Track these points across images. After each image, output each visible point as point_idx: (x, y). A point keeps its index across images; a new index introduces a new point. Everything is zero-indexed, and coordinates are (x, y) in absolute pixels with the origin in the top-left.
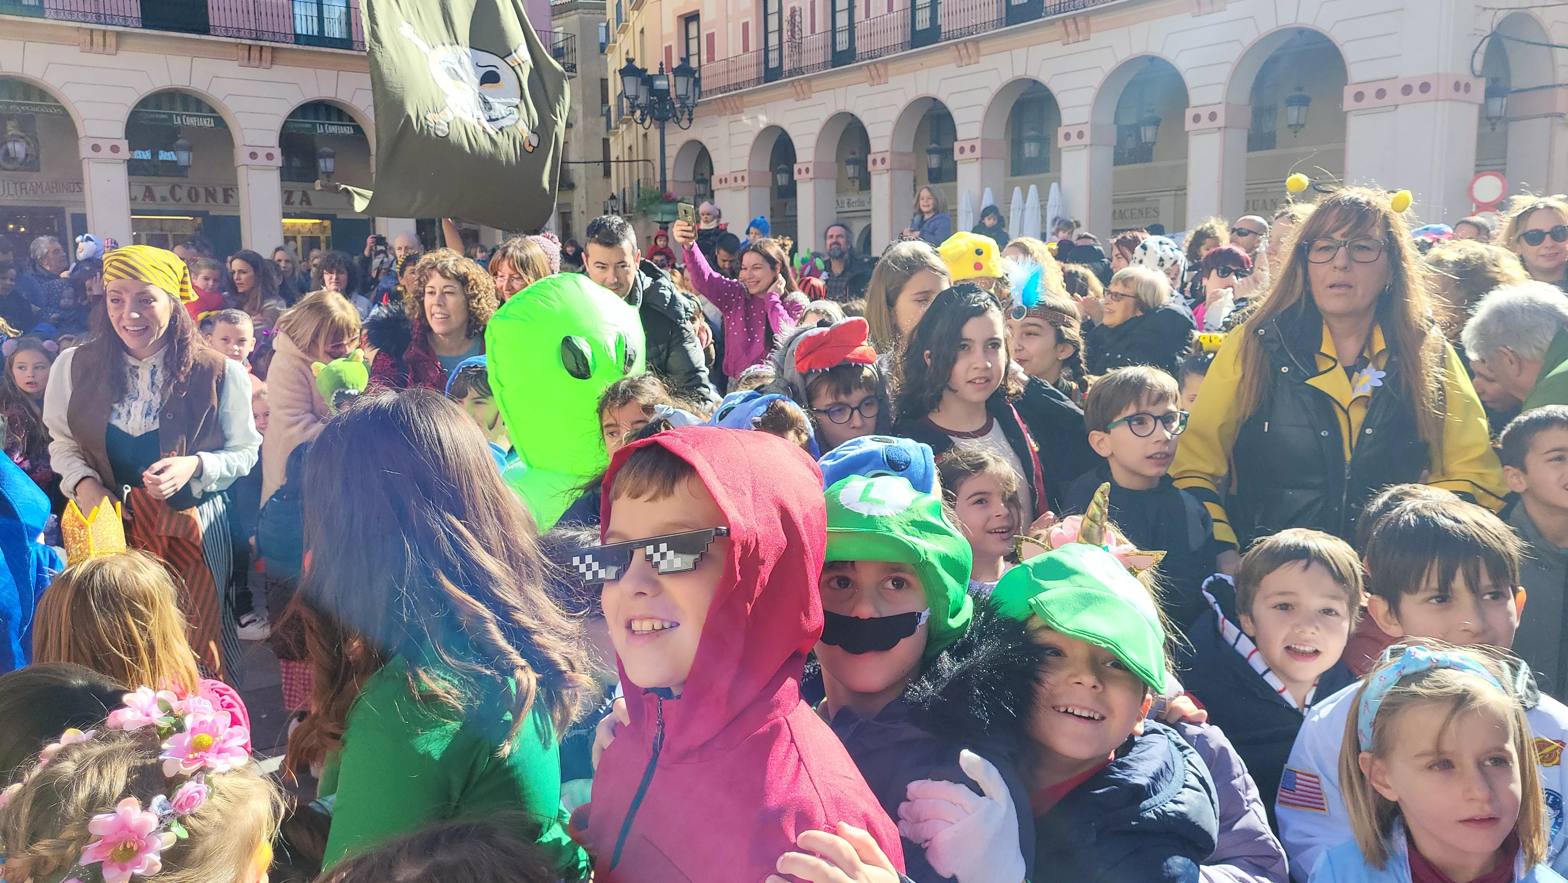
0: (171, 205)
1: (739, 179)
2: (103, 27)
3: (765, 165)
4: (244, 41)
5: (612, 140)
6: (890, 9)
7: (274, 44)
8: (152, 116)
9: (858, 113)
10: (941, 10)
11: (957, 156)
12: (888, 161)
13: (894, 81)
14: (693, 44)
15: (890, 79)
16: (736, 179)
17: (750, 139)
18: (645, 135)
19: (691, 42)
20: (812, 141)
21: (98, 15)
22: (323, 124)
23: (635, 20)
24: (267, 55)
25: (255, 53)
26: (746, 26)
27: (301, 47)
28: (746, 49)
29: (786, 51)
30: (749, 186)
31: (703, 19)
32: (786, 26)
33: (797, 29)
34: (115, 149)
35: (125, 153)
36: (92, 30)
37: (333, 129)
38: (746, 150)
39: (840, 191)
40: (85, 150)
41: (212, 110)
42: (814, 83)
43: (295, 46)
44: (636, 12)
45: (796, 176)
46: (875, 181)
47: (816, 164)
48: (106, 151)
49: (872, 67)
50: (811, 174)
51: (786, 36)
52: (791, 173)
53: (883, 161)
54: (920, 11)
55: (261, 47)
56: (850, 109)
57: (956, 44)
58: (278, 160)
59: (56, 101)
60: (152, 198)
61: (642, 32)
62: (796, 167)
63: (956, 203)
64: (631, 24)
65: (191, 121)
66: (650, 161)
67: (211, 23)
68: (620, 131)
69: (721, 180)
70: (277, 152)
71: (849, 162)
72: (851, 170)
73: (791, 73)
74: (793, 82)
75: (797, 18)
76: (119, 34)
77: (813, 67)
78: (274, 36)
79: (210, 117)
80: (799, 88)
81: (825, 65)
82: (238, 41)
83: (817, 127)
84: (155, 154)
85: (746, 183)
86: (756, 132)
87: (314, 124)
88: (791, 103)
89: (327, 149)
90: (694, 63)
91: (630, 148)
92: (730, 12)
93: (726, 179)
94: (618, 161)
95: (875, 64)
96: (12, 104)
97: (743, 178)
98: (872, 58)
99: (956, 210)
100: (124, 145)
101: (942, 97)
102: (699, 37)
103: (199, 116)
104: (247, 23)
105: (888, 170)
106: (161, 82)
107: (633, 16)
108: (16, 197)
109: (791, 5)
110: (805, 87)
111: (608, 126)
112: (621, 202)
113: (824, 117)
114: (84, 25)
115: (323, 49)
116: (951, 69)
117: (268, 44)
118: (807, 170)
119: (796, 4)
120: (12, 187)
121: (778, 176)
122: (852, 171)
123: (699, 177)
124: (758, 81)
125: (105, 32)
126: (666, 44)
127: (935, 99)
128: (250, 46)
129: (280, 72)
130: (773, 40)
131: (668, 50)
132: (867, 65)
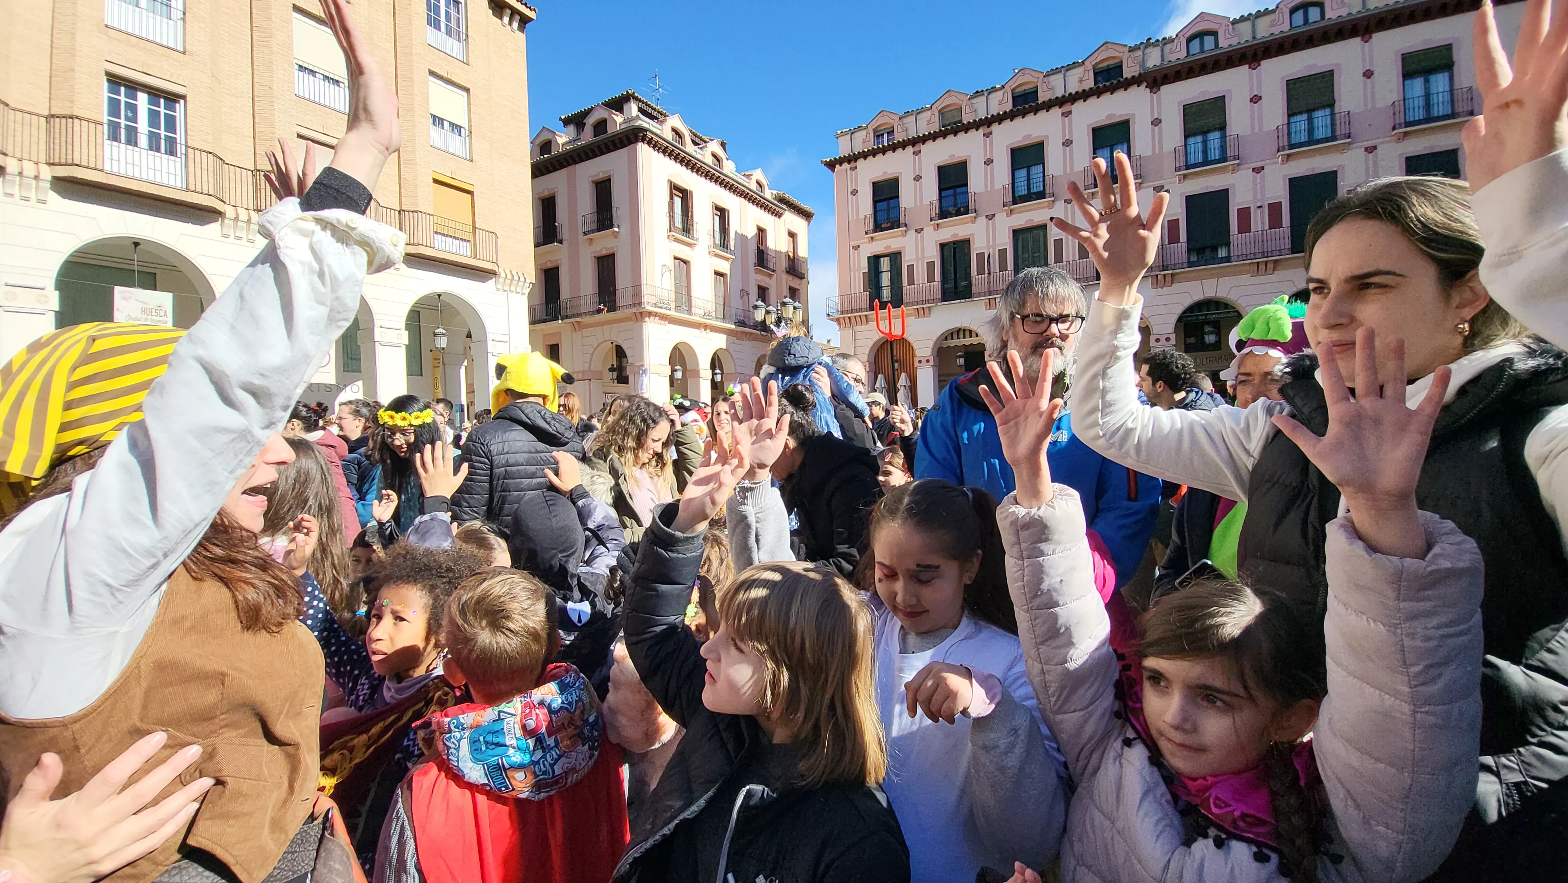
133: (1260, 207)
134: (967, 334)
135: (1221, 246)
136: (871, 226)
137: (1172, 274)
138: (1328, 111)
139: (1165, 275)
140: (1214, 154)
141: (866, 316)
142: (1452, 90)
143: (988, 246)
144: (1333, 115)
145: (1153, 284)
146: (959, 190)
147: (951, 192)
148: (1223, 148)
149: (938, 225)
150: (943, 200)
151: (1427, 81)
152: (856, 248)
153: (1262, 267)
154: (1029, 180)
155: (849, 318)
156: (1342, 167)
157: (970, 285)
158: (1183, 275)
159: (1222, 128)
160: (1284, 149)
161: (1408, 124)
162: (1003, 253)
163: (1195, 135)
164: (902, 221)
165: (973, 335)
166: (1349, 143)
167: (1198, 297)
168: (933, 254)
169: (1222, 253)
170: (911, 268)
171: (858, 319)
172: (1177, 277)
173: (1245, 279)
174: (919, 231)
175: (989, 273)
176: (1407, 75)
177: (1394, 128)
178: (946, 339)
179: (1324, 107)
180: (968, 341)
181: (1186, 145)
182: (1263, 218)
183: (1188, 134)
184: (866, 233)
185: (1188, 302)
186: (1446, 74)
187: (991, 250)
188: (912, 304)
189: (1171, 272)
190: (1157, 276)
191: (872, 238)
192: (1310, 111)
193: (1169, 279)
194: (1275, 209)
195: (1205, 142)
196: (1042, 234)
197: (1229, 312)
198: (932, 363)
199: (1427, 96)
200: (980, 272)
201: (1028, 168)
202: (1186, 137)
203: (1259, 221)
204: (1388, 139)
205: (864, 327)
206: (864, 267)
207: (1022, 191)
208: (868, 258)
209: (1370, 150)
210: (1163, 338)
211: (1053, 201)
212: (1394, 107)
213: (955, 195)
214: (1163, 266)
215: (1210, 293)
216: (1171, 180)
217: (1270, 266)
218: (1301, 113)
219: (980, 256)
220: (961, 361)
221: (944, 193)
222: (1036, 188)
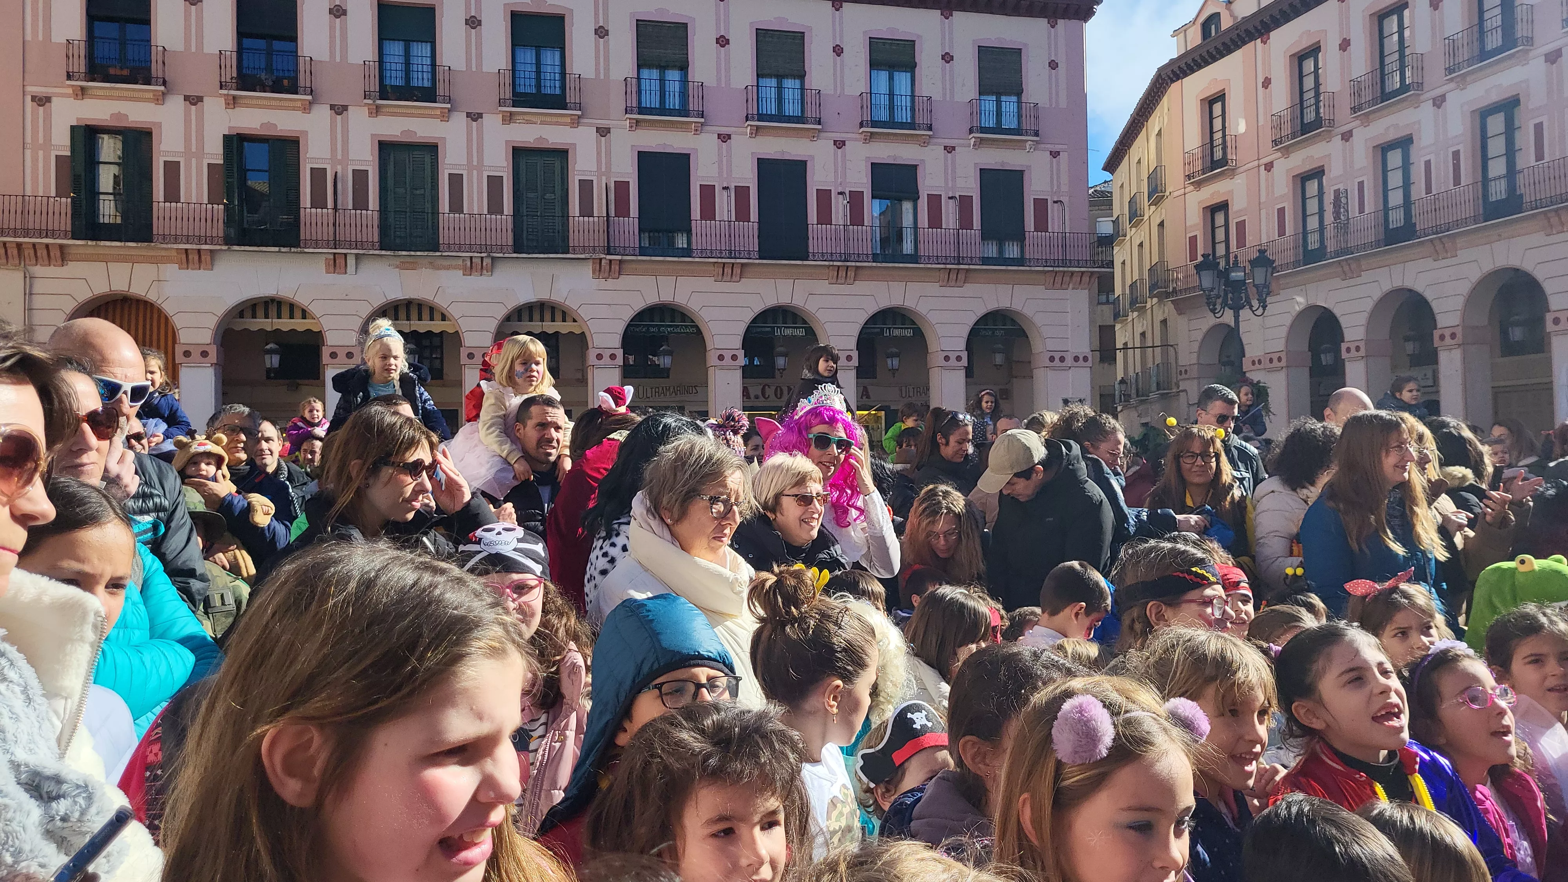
0: (761, 402)
1: (1275, 360)
2: (732, 261)
3: (1303, 346)
4: (835, 263)
5: (1118, 327)
6: (1457, 181)
7: (858, 264)
8: (759, 330)
9: (1419, 288)
10: (1520, 180)
11: (1550, 327)
12: (1459, 335)
13: (1464, 255)
14: (1220, 235)
15: (1459, 252)
16: (1271, 360)
17: (1288, 320)
18: (1164, 322)
19: (1217, 231)
20: (1363, 319)
21: (730, 251)
22: (890, 328)
23: (1152, 215)
24: (851, 274)
25: (842, 273)
26: (1281, 212)
27: (879, 265)
28: (1282, 232)
29: (1330, 232)
30: (1287, 367)
31: (1233, 208)
32: (1329, 208)
33: (1342, 210)
34: (734, 358)
35: (742, 361)
36: (724, 264)
37: (897, 332)
38: (1283, 332)
39: (1394, 368)
40: (712, 359)
41: (805, 322)
42: (1364, 263)
43: (874, 264)
44: (1153, 208)
45: (1344, 355)
46: (1443, 356)
47: (1368, 342)
48: (728, 360)
49: (1437, 243)
50: (1362, 352)
51: (1329, 218)
52: (1338, 351)
53: (1453, 336)
54: (1493, 183)
55: (848, 267)
56: (1409, 284)
57: (1545, 213)
58: (855, 362)
59: (693, 321)
60: (748, 397)
61: (1161, 224)
62: (1344, 346)
63: (1551, 376)
64: (1146, 217)
65: (788, 332)
66: (1172, 346)
67: (811, 250)
68: (1130, 318)
69: (1253, 363)
70: (855, 355)
71: (1407, 339)
72: (1410, 347)
73: (1337, 254)
74: (1339, 262)
75: (1343, 200)
76: (743, 265)
77: (1364, 246)
78: (859, 257)
79: (802, 328)
80: (1346, 268)
81: (1378, 244)
82: (831, 263)
83: (1368, 305)
84: (751, 361)
85: (1283, 363)
86: (1294, 314)
87: (882, 329)
88: (1337, 282)
89: (895, 350)
90: (1221, 250)
91: (1143, 334)
92: (1263, 199)
93: (1260, 362)
94: (1125, 347)
95: (1440, 238)
96: (663, 326)
97: (1280, 359)
98: (1437, 233)
99: (1551, 382)
100: (741, 354)
101: (1528, 266)
102: (1227, 225)
103: (794, 328)
104: (838, 249)
105: (1459, 345)
106: (771, 301)
107: (1149, 212)
108: (651, 399)
109: (1336, 187)
110: (1353, 266)
111: (1116, 316)
112: (1134, 386)
113: (1377, 295)
114: (720, 260)
115: (896, 265)
116: (1538, 238)
117: (853, 264)
118: (1358, 349)
119: (1341, 187)
120: (649, 390)
121: (1323, 356)
122: (1412, 347)
123: (1225, 359)
124: (1296, 264)
125: (733, 264)
126: (1189, 235)
127: (1516, 270)
128: (839, 267)
129: (861, 287)
130: (1313, 223)
131: (1193, 240)
132: (1431, 240)
133: (725, 188)
134: (285, 311)
135: (680, 231)
136: (80, 66)
137: (620, 261)
138: (797, 83)
139: (610, 261)
140: (674, 102)
141: (61, 247)
142: (913, 96)
143: (333, 159)
144: (802, 89)
145: (594, 273)
146: (277, 45)
147: (261, 44)
148: (684, 94)
149: (234, 98)
150: (245, 56)
151: (891, 78)
152: (42, 101)
153: (728, 270)
154: (407, 63)
155: (19, 246)
156: (812, 157)
157: (296, 223)
158: (634, 266)
159: (684, 67)
160: (753, 119)
161: (875, 124)
162: (360, 177)
163: (650, 67)
164: (156, 70)
165: (297, 313)
166: (819, 131)
167: (652, 299)
168: (215, 152)
169: (681, 242)
170: (172, 169)
171: (41, 252)
172: (624, 266)
173: (707, 283)
174: (194, 100)
175: (335, 208)
176: (875, 64)
177: (861, 125)
178: (241, 315)
179: (794, 77)
180: (285, 324)
181: (639, 79)
182: (729, 204)
183: (642, 64)
184: (69, 77)
185: (639, 305)
186: (909, 75)
187: (339, 169)
188: (176, 239)
189: (619, 257)
190: (601, 259)
191: (83, 89)
192: (780, 77)
193: (615, 267)
194: (742, 193)
195: (662, 81)
196: (428, 159)
197: (686, 326)
198: (213, 357)
199: (891, 95)
200: (318, 201)
201: (407, 43)
202: (639, 67)
203: (724, 206)
204: (858, 136)
205: (52, 271)
206: (62, 143)
207: (396, 79)
208: (73, 128)
209: (840, 144)
210: (606, 354)
211: (450, 110)
212: (862, 100)
213: (270, 53)
214: (609, 247)
215: (666, 297)
216: (620, 124)
217: (737, 271)
218: (770, 76)
219: (318, 175)
220: (274, 361)
221: (247, 42)
222: (421, 80)
